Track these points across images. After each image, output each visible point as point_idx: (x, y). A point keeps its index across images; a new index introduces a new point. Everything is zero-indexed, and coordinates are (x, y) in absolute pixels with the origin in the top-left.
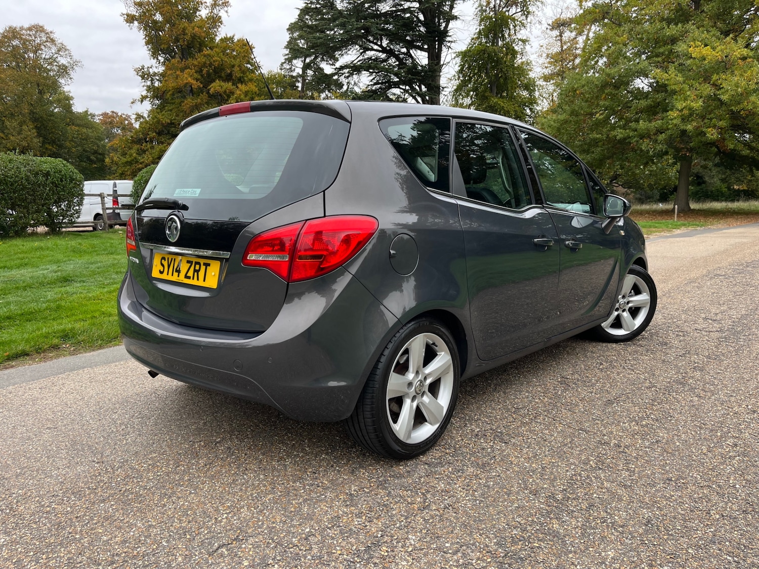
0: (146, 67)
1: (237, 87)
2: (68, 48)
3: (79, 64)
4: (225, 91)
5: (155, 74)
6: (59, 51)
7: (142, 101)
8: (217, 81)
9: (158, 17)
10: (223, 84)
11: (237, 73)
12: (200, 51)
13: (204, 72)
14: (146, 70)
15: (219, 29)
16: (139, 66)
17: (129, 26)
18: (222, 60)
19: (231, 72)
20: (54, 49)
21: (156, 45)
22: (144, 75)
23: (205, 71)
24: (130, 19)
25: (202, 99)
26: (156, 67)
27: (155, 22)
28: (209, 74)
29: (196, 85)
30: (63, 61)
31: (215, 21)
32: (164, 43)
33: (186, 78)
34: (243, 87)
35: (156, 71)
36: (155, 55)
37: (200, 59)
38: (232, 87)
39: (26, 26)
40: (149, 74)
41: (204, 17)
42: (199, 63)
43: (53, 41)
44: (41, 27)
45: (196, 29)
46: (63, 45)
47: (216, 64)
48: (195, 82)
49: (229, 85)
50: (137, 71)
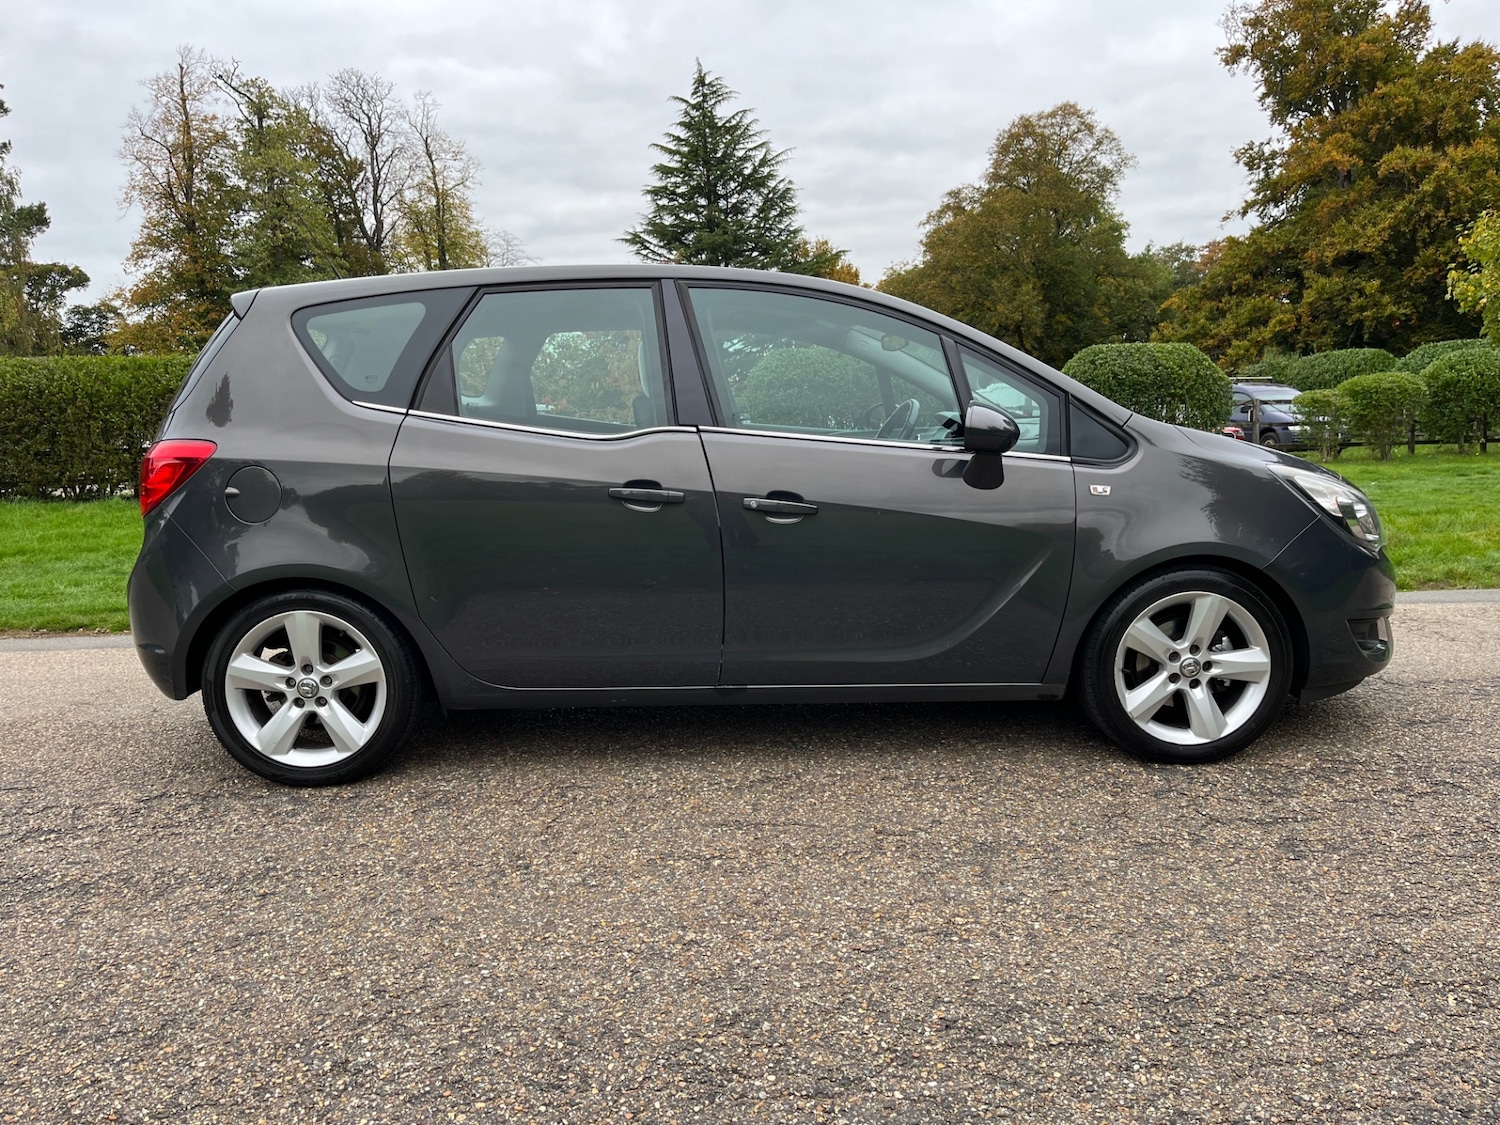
0: (1257, 143)
1: (1445, 154)
2: (1116, 136)
3: (1131, 162)
4: (1414, 168)
5: (1274, 155)
6: (1100, 143)
7: (1244, 213)
8: (1398, 147)
9: (1292, 40)
10: (1409, 151)
11: (1449, 122)
12: (1371, 87)
13: (1372, 132)
14: (1256, 149)
15: (1428, 34)
16: (1242, 145)
17: (1229, 71)
18: (1416, 102)
19: (1435, 123)
20: (1089, 143)
21: (1285, 97)
22: (1253, 159)
23: (1374, 130)
24: (1235, 55)
25: (1360, 192)
26: (1278, 141)
27: (1285, 50)
28: (1381, 134)
29: (1345, 161)
30: (1105, 161)
31: (1416, 17)
32: (1296, 90)
33: (1329, 152)
34: (1458, 153)
35: (1276, 146)
36: (1278, 116)
37: (1368, 105)
38: (1430, 156)
39: (1048, 110)
40: (1261, 156)
41: (1393, 16)
42: (1363, 115)
43: (1090, 128)
44: (1073, 106)
45: (1363, 46)
46: (1107, 131)
47: (1400, 112)
48: (1346, 158)
49: (1426, 152)
50: (1239, 155)
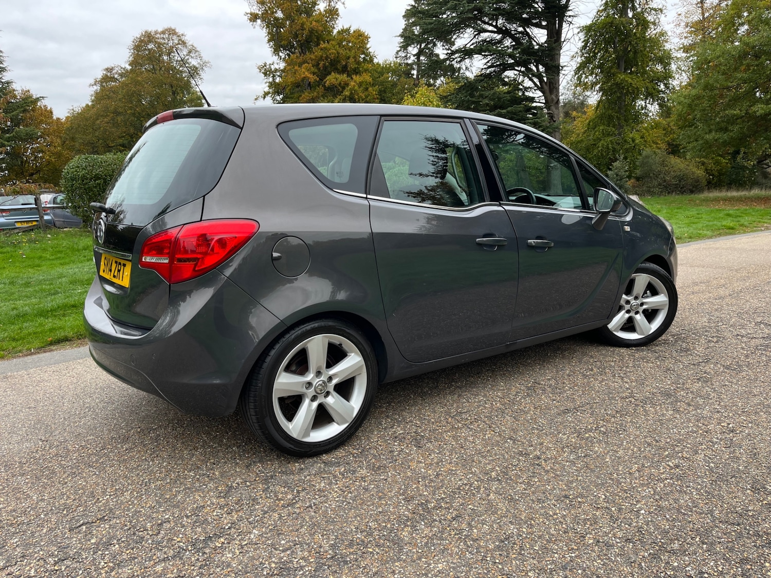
0: (268, 64)
1: (352, 78)
2: (198, 49)
3: (208, 65)
4: (340, 84)
5: (276, 70)
6: (190, 52)
7: (264, 98)
8: (333, 73)
9: (280, 14)
10: (338, 76)
11: (352, 65)
12: (318, 44)
13: (321, 65)
14: (268, 67)
15: (337, 22)
16: (261, 63)
17: (252, 25)
18: (338, 53)
19: (346, 63)
20: (185, 52)
21: (278, 42)
22: (267, 71)
23: (322, 64)
24: (254, 18)
25: (318, 93)
26: (277, 64)
27: (277, 19)
28: (325, 67)
29: (313, 78)
30: (194, 62)
31: (333, 13)
32: (284, 40)
33: (304, 72)
34: (357, 78)
35: (277, 67)
36: (276, 51)
37: (317, 52)
38: (346, 79)
39: (160, 30)
40: (270, 71)
41: (322, 10)
42: (316, 56)
43: (184, 43)
44: (174, 30)
45: (314, 23)
46: (193, 46)
47: (332, 56)
48: (312, 76)
49: (344, 77)
50: (260, 68)
